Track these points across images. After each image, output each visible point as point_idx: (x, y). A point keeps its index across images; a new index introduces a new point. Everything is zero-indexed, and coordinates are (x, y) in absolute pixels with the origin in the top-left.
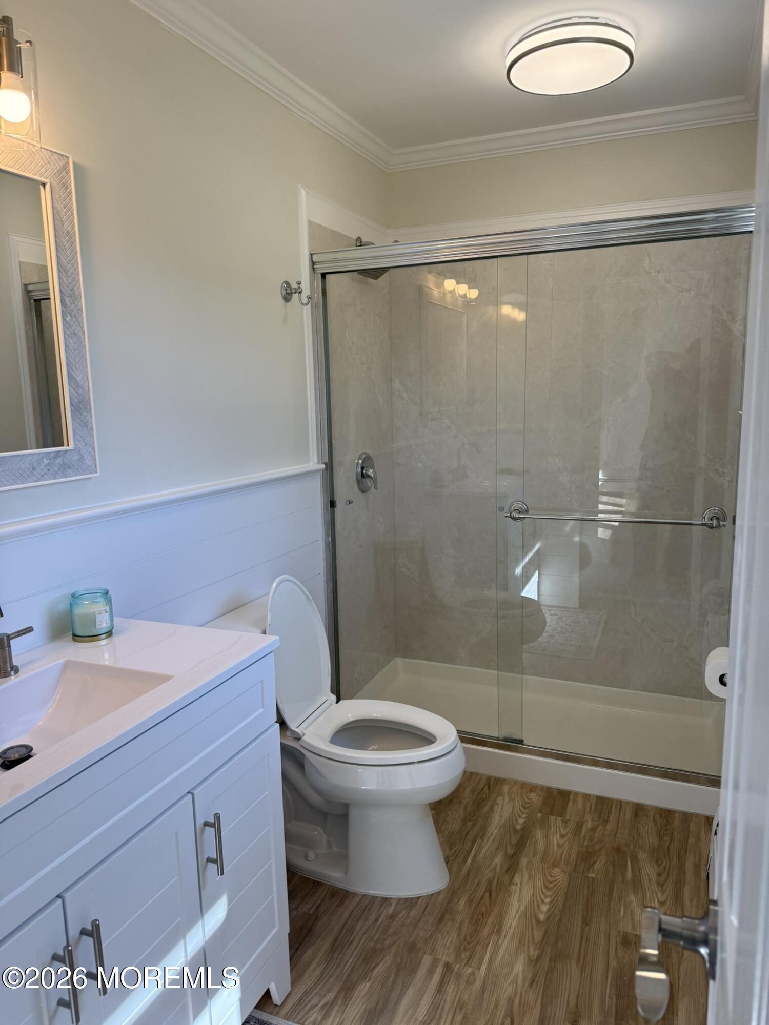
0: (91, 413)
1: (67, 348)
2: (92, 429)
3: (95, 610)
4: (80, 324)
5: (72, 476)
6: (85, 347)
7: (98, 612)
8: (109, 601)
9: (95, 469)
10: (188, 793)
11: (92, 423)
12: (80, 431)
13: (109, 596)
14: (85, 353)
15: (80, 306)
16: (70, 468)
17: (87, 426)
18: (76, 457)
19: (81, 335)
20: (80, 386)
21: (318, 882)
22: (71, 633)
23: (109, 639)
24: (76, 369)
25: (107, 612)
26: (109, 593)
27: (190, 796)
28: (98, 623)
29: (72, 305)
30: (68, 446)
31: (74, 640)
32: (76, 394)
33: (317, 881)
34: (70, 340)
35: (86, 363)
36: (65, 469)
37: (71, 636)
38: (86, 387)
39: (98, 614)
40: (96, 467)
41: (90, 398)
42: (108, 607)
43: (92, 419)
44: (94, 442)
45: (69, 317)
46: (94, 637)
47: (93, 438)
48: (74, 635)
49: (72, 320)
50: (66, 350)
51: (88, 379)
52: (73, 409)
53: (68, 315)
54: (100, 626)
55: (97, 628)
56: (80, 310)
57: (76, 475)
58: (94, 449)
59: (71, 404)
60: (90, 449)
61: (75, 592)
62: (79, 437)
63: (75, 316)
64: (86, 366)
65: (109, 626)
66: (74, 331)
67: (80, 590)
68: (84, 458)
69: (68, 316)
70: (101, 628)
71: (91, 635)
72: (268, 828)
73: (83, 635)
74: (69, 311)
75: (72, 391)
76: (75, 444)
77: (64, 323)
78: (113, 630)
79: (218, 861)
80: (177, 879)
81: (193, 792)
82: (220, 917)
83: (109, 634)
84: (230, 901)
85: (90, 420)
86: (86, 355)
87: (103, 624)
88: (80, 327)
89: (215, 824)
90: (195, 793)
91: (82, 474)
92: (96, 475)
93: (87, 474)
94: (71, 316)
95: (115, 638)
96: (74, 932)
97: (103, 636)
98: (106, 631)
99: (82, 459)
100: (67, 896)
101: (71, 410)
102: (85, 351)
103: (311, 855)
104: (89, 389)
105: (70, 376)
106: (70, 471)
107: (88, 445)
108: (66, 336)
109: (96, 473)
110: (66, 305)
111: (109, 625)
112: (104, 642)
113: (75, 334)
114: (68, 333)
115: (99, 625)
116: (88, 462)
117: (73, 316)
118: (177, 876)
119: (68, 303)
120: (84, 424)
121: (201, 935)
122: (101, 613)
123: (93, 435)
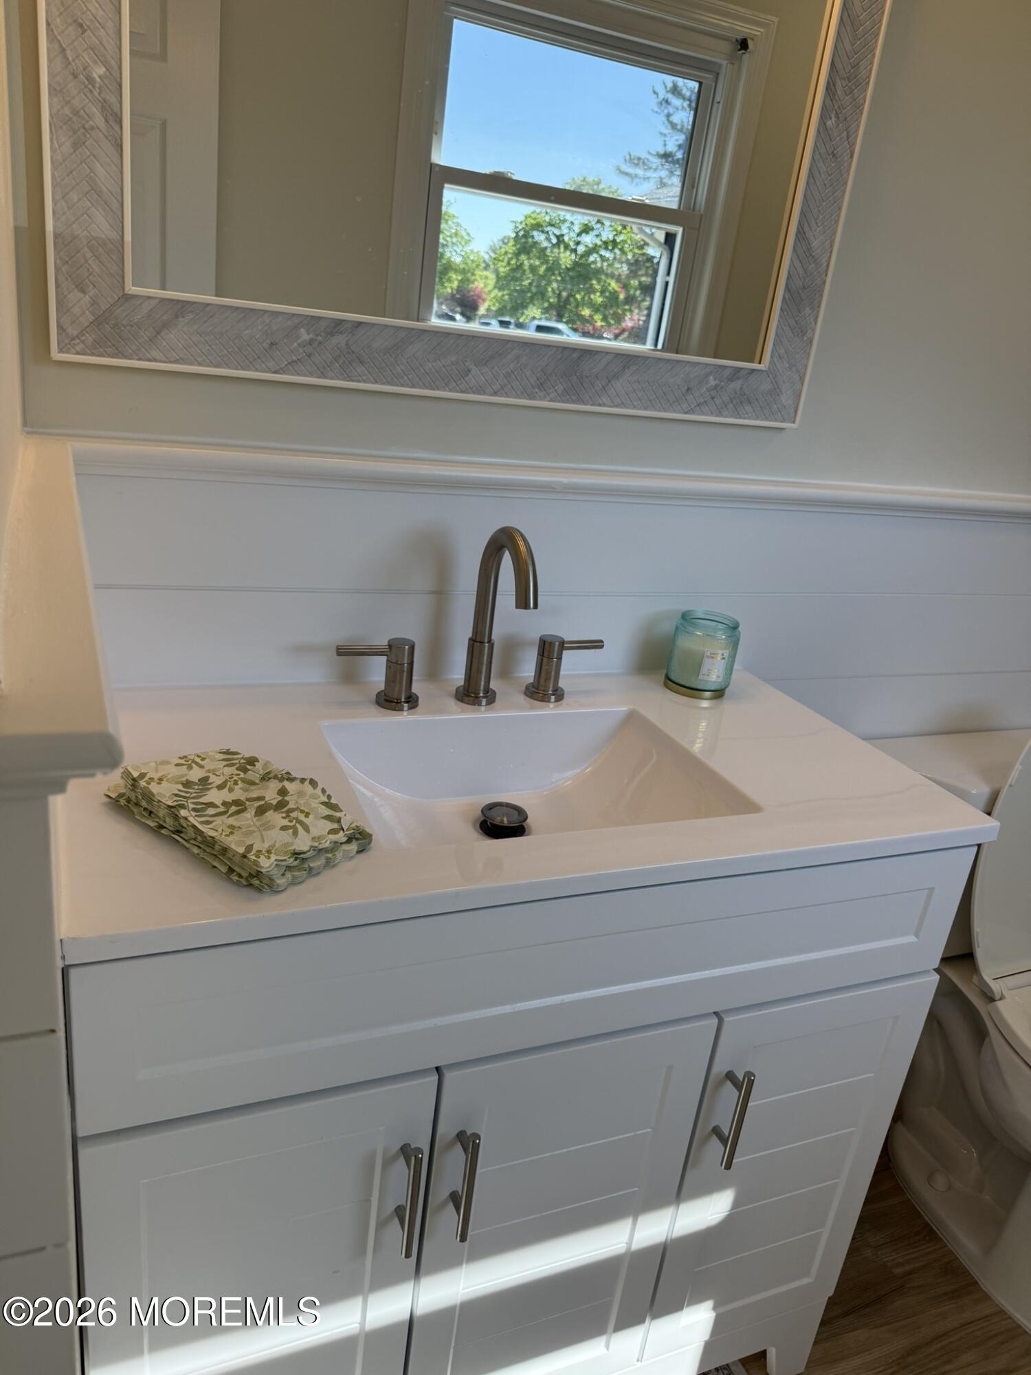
0: (818, 312)
1: (812, 180)
2: (811, 341)
3: (706, 650)
4: (850, 137)
5: (749, 418)
6: (846, 183)
7: (708, 654)
8: (734, 644)
9: (793, 415)
10: (714, 1013)
11: (814, 330)
12: (789, 341)
13: (737, 633)
14: (843, 196)
15: (861, 101)
16: (750, 403)
17: (804, 335)
18: (766, 386)
19: (846, 159)
20: (813, 257)
21: (931, 1231)
22: (665, 671)
23: (714, 702)
24: (817, 223)
25: (724, 658)
26: (739, 629)
27: (715, 1021)
28: (704, 670)
29: (847, 95)
30: (760, 363)
31: (666, 685)
32: (801, 272)
33: (932, 1229)
34: (821, 164)
35: (839, 216)
36: (740, 402)
37: (663, 677)
38: (824, 261)
39: (708, 657)
40: (796, 412)
41: (824, 282)
42: (728, 651)
43: (816, 323)
44: (806, 366)
45: (833, 119)
46: (693, 691)
47: (808, 359)
48: (668, 678)
49: (837, 127)
50: (807, 183)
51: (832, 246)
52: (787, 297)
53: (833, 116)
54: (706, 677)
55: (700, 678)
56: (859, 108)
57: (757, 418)
58: (802, 380)
59: (787, 288)
60: (797, 377)
61: (688, 611)
62: (782, 351)
63: (846, 119)
64: (837, 222)
65: (720, 682)
66: (835, 149)
67: (699, 611)
68: (781, 391)
69: (831, 119)
70: (707, 681)
71: (687, 685)
72: (853, 1129)
73: (677, 681)
74: (836, 107)
75: (797, 264)
76: (772, 362)
77: (821, 130)
78: (727, 690)
79: (730, 1141)
80: (649, 1132)
81: (723, 1015)
82: (710, 1218)
83: (719, 694)
84: (736, 1204)
85: (813, 323)
86: (842, 202)
87: (713, 674)
88: (849, 143)
89: (745, 1085)
90: (726, 1019)
91: (766, 419)
92: (792, 425)
93: (776, 421)
94: (837, 117)
95: (726, 705)
96: (447, 1129)
97: (708, 694)
98: (713, 688)
99: (776, 391)
100: (449, 1076)
101: (784, 297)
102: (844, 192)
103: (940, 1181)
104: (828, 266)
105: (801, 233)
106: (748, 408)
107: (794, 368)
108: (817, 157)
109: (794, 422)
110: (834, 95)
111: (720, 680)
112: (705, 704)
113: (833, 156)
114: (823, 151)
115: (704, 675)
116: (787, 399)
117: (842, 119)
118: (652, 1128)
119: (840, 92)
120: (800, 330)
121: (666, 1227)
122: (713, 658)
123: (809, 354)
